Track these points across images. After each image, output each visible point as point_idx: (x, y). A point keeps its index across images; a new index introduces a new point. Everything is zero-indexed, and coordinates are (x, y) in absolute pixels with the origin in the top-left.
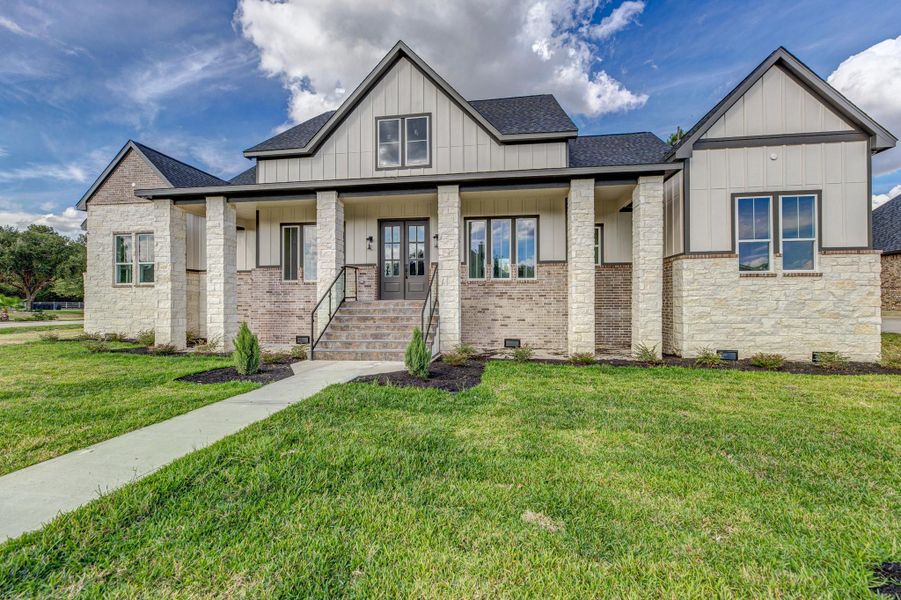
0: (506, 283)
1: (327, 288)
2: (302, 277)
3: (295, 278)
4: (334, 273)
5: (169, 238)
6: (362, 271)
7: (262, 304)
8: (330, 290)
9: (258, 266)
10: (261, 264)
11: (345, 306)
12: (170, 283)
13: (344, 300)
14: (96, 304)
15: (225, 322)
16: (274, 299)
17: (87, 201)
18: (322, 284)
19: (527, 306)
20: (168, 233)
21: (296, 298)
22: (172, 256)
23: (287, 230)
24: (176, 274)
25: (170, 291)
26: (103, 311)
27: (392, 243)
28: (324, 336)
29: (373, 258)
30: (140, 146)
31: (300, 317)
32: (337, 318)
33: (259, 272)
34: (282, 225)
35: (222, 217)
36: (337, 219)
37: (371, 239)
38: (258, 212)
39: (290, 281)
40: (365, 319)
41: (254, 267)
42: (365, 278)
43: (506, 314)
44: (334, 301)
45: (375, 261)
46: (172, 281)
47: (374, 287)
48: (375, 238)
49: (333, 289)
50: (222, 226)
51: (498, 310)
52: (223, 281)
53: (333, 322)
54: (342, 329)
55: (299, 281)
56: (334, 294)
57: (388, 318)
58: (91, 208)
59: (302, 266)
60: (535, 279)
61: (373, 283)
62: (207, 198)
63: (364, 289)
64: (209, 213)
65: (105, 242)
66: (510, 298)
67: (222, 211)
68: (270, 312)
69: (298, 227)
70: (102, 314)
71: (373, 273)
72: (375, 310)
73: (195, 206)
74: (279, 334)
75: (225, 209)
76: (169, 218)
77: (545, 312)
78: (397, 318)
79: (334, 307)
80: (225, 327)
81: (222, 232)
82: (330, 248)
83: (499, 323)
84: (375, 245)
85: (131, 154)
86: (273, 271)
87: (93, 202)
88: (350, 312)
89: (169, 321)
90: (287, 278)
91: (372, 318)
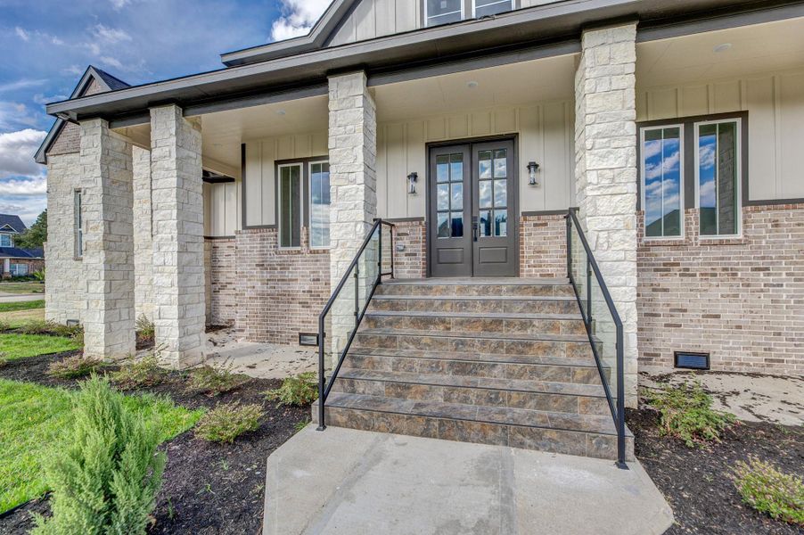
0: (676, 246)
1: (350, 259)
2: (307, 242)
3: (298, 244)
4: (361, 230)
5: (100, 181)
6: (401, 231)
7: (249, 284)
8: (356, 262)
9: (245, 227)
10: (248, 224)
11: (381, 293)
12: (102, 253)
13: (379, 282)
14: (58, 283)
15: (181, 318)
16: (266, 275)
17: (46, 151)
18: (339, 250)
19: (725, 290)
20: (98, 172)
21: (297, 275)
22: (105, 210)
23: (285, 171)
24: (111, 237)
25: (102, 266)
26: (64, 291)
27: (450, 182)
28: (347, 362)
29: (418, 208)
30: (100, 73)
31: (305, 304)
32: (370, 319)
33: (246, 236)
34: (277, 163)
35: (174, 139)
36: (365, 126)
37: (414, 177)
38: (243, 146)
39: (290, 249)
40: (427, 322)
41: (240, 228)
42: (405, 241)
43: (675, 304)
44: (362, 283)
45: (423, 213)
46: (107, 249)
47: (421, 255)
48: (422, 175)
49: (362, 260)
50: (174, 155)
51: (660, 297)
52: (176, 248)
53: (363, 327)
54: (383, 344)
55: (303, 248)
56: (363, 269)
57: (478, 320)
58: (51, 159)
59: (306, 225)
60: (740, 235)
61: (420, 249)
62: (152, 111)
63: (404, 259)
64: (155, 136)
65: (66, 203)
66: (686, 273)
67: (173, 131)
68: (262, 296)
69: (301, 164)
70: (64, 295)
71: (419, 233)
72: (443, 302)
73: (136, 126)
74: (274, 328)
75: (179, 127)
76: (99, 150)
77: (768, 301)
78: (498, 322)
79: (364, 294)
80: (181, 327)
81: (174, 166)
82: (354, 182)
83: (661, 321)
84: (421, 186)
85: (93, 84)
86: (266, 233)
87: (52, 152)
88: (393, 305)
89: (103, 313)
90: (285, 243)
91: (443, 321)
